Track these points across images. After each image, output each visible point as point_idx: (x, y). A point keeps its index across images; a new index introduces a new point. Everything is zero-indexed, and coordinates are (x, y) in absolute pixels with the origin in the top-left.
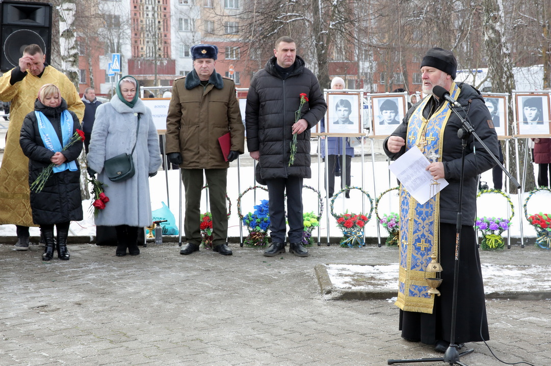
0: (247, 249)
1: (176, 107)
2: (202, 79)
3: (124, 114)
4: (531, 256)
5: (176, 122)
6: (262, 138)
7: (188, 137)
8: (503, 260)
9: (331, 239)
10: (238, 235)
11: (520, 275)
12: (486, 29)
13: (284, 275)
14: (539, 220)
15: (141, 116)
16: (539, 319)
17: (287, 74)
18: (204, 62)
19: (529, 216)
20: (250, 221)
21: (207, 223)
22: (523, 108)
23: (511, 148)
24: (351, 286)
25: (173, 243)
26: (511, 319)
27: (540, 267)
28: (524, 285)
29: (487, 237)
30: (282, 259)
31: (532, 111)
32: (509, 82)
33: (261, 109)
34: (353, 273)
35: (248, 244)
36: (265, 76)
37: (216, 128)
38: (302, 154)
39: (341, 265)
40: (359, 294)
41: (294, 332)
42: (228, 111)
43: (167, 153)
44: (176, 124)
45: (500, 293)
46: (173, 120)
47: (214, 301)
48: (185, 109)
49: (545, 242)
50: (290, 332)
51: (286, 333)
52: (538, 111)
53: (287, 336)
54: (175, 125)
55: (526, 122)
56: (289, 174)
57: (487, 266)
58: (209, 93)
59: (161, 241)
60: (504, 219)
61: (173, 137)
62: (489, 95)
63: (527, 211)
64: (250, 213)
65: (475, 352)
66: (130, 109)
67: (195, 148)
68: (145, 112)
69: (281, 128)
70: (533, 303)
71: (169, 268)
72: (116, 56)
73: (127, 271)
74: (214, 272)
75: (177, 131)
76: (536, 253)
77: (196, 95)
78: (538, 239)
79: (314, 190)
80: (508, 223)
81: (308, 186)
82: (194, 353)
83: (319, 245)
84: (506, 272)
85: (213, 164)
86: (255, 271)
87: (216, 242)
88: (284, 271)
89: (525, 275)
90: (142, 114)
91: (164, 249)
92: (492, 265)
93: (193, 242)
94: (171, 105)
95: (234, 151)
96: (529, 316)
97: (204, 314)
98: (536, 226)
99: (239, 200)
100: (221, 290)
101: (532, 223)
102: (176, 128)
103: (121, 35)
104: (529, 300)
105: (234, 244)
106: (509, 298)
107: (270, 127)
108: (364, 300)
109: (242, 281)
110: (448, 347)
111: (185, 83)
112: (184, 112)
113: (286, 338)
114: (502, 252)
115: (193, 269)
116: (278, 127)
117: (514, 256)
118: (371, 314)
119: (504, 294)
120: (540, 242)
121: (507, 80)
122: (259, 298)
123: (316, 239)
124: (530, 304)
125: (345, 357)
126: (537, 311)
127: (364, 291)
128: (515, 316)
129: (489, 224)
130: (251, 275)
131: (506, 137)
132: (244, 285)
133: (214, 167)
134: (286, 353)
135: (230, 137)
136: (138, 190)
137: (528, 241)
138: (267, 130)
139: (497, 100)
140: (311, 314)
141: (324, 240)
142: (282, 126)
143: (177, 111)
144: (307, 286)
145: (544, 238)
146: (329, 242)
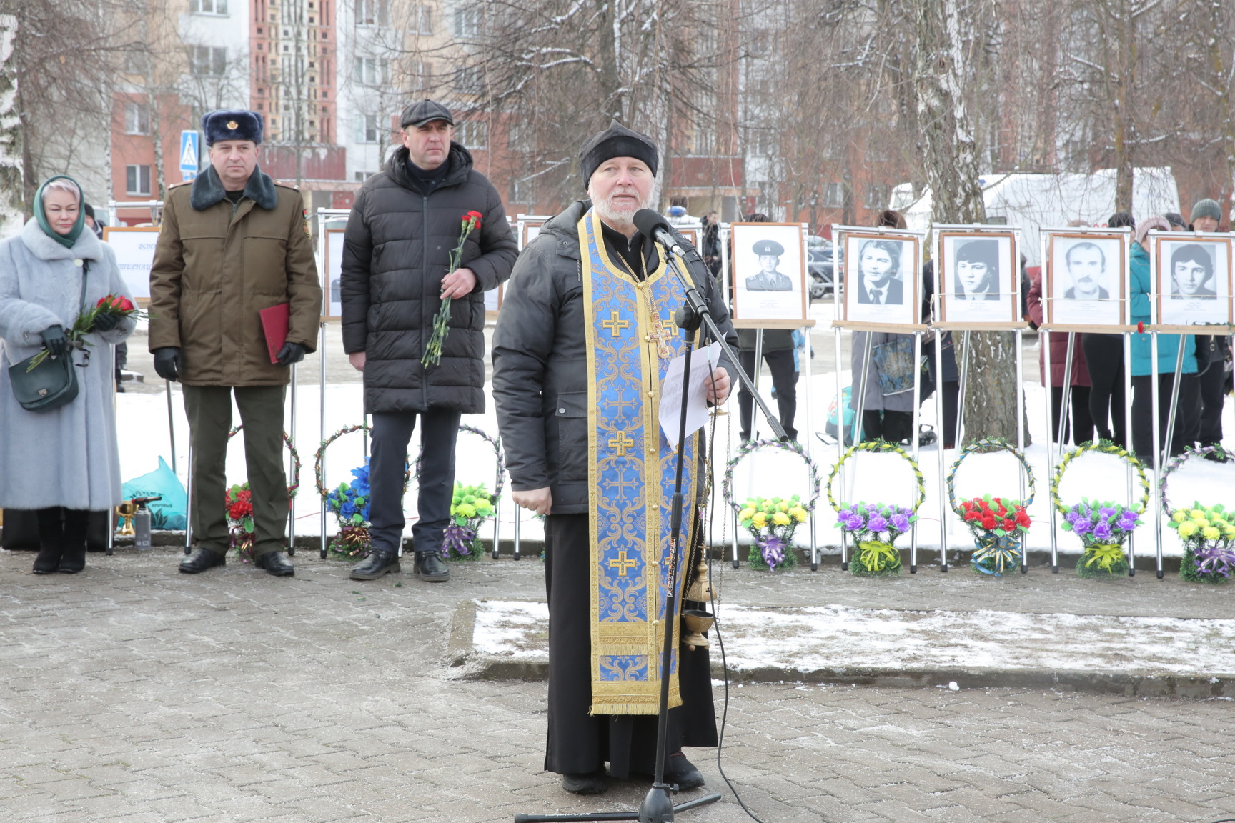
0: (333, 563)
1: (172, 247)
2: (229, 186)
3: (52, 263)
4: (954, 590)
5: (171, 280)
6: (374, 322)
7: (198, 315)
8: (886, 599)
9: (523, 544)
10: (317, 533)
11: (901, 632)
12: (922, 88)
13: (384, 623)
14: (979, 511)
15: (91, 266)
16: (901, 730)
17: (433, 182)
18: (234, 149)
19: (958, 503)
20: (340, 501)
21: (244, 505)
22: (956, 264)
23: (974, 352)
24: (513, 650)
25: (174, 548)
26: (841, 728)
27: (954, 615)
28: (900, 654)
29: (863, 546)
30: (399, 586)
31: (975, 270)
32: (971, 206)
33: (374, 260)
34: (533, 621)
35: (336, 552)
36: (385, 187)
37: (260, 297)
38: (463, 360)
39: (513, 603)
40: (523, 668)
41: (342, 748)
42: (287, 258)
43: (154, 347)
44: (171, 284)
45: (835, 670)
46: (165, 277)
47: (204, 677)
48: (191, 254)
49: (992, 559)
50: (333, 750)
51: (325, 750)
52: (989, 270)
53: (322, 758)
54: (170, 287)
55: (960, 294)
56: (432, 402)
57: (836, 611)
58: (245, 218)
59: (148, 543)
60: (901, 506)
61: (163, 312)
62: (882, 234)
63: (955, 491)
64: (343, 485)
65: (724, 802)
66: (64, 251)
67: (212, 341)
68: (100, 256)
69: (418, 301)
70: (906, 693)
71: (138, 602)
72: (189, 137)
73: (40, 608)
74: (234, 613)
75: (174, 299)
76: (967, 583)
77: (216, 222)
78: (976, 554)
79: (484, 436)
80: (909, 516)
81: (472, 426)
82: (94, 794)
83: (495, 558)
84: (875, 625)
85: (252, 377)
86: (325, 612)
87: (262, 546)
88: (388, 615)
89: (913, 631)
90: (93, 261)
91: (150, 560)
92: (847, 609)
93: (211, 546)
94: (160, 244)
95: (294, 344)
96: (883, 722)
97: (164, 706)
98: (972, 524)
99: (320, 454)
100: (233, 652)
101: (964, 518)
102: (171, 294)
103: (224, 91)
104: (900, 688)
105: (309, 553)
106: (856, 682)
107: (393, 298)
108: (533, 681)
109: (288, 635)
110: (649, 789)
111: (192, 195)
112: (189, 261)
113: (318, 762)
114: (894, 579)
115: (188, 606)
116: (409, 299)
117: (916, 589)
118: (537, 712)
119: (844, 674)
120: (980, 560)
121: (966, 203)
122: (306, 673)
123: (488, 545)
124: (894, 697)
125: (429, 808)
126: (905, 713)
127: (535, 661)
128: (850, 723)
129: (866, 519)
130: (314, 621)
131: (916, 326)
132: (289, 643)
133: (255, 383)
134: (298, 797)
135: (289, 313)
136: (87, 428)
137: (960, 557)
138: (385, 306)
139: (900, 245)
140: (402, 710)
141: (507, 547)
142: (419, 298)
143: (174, 258)
144: (422, 648)
145: (989, 550)
146: (517, 551)
